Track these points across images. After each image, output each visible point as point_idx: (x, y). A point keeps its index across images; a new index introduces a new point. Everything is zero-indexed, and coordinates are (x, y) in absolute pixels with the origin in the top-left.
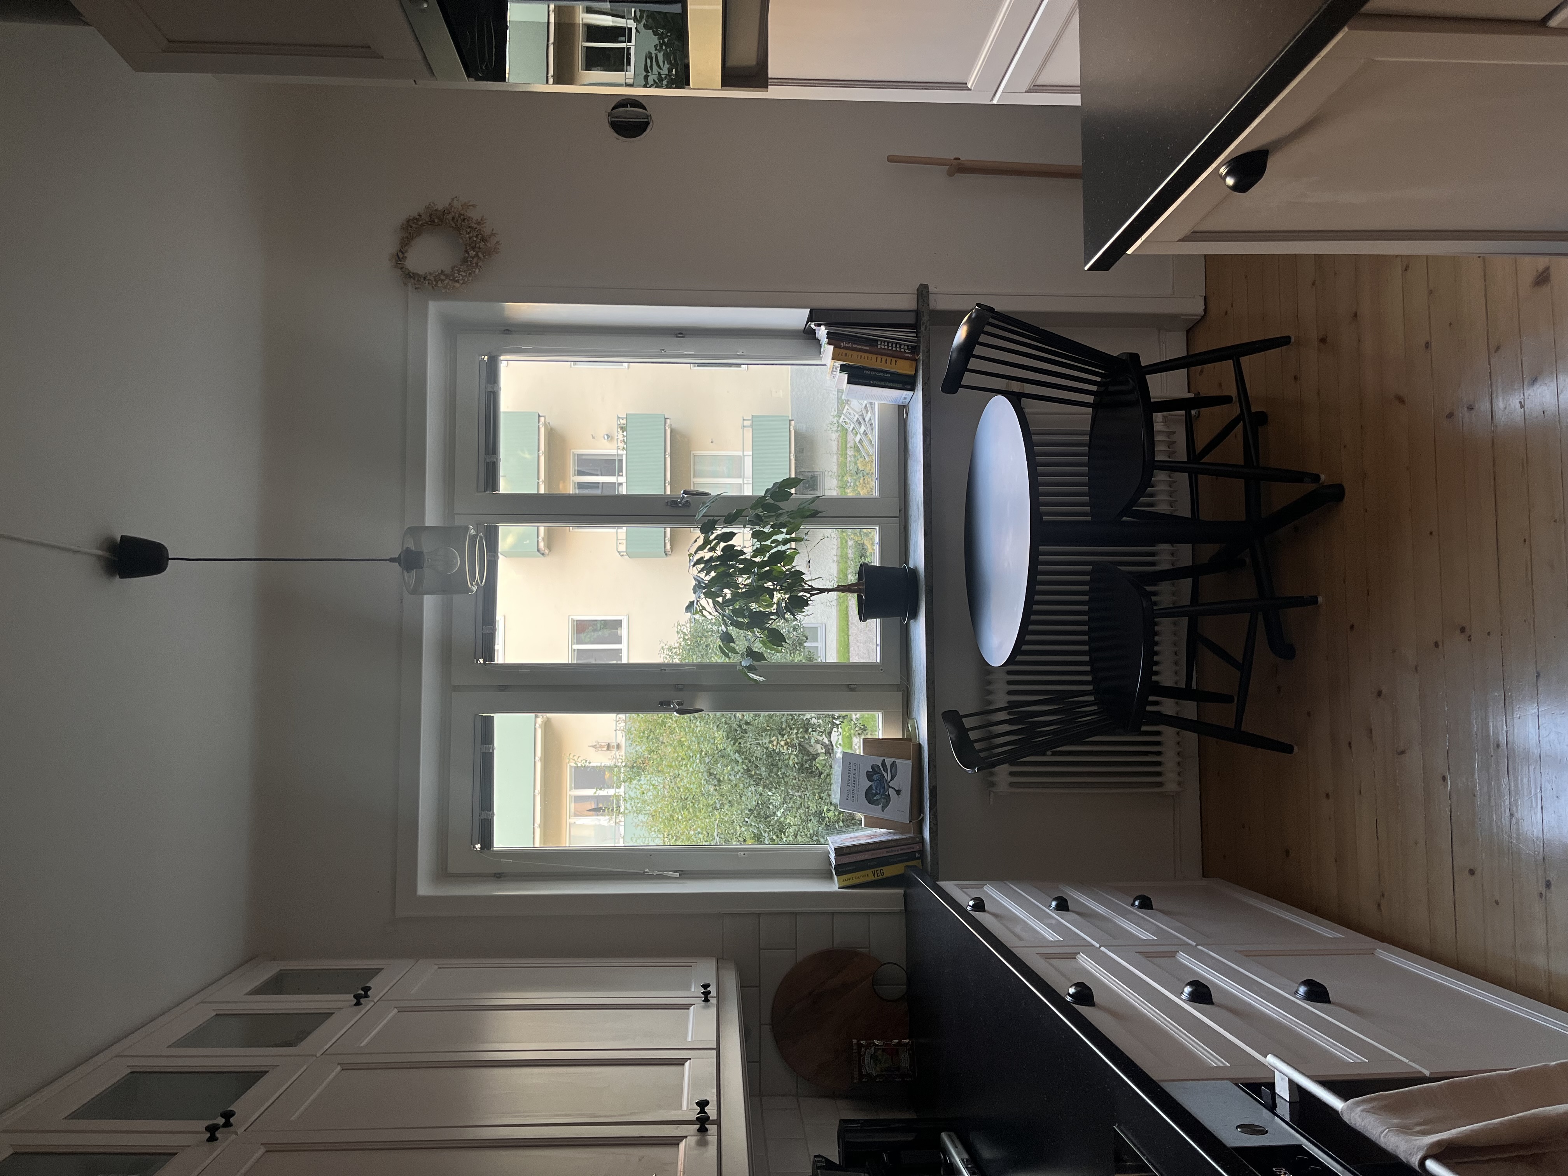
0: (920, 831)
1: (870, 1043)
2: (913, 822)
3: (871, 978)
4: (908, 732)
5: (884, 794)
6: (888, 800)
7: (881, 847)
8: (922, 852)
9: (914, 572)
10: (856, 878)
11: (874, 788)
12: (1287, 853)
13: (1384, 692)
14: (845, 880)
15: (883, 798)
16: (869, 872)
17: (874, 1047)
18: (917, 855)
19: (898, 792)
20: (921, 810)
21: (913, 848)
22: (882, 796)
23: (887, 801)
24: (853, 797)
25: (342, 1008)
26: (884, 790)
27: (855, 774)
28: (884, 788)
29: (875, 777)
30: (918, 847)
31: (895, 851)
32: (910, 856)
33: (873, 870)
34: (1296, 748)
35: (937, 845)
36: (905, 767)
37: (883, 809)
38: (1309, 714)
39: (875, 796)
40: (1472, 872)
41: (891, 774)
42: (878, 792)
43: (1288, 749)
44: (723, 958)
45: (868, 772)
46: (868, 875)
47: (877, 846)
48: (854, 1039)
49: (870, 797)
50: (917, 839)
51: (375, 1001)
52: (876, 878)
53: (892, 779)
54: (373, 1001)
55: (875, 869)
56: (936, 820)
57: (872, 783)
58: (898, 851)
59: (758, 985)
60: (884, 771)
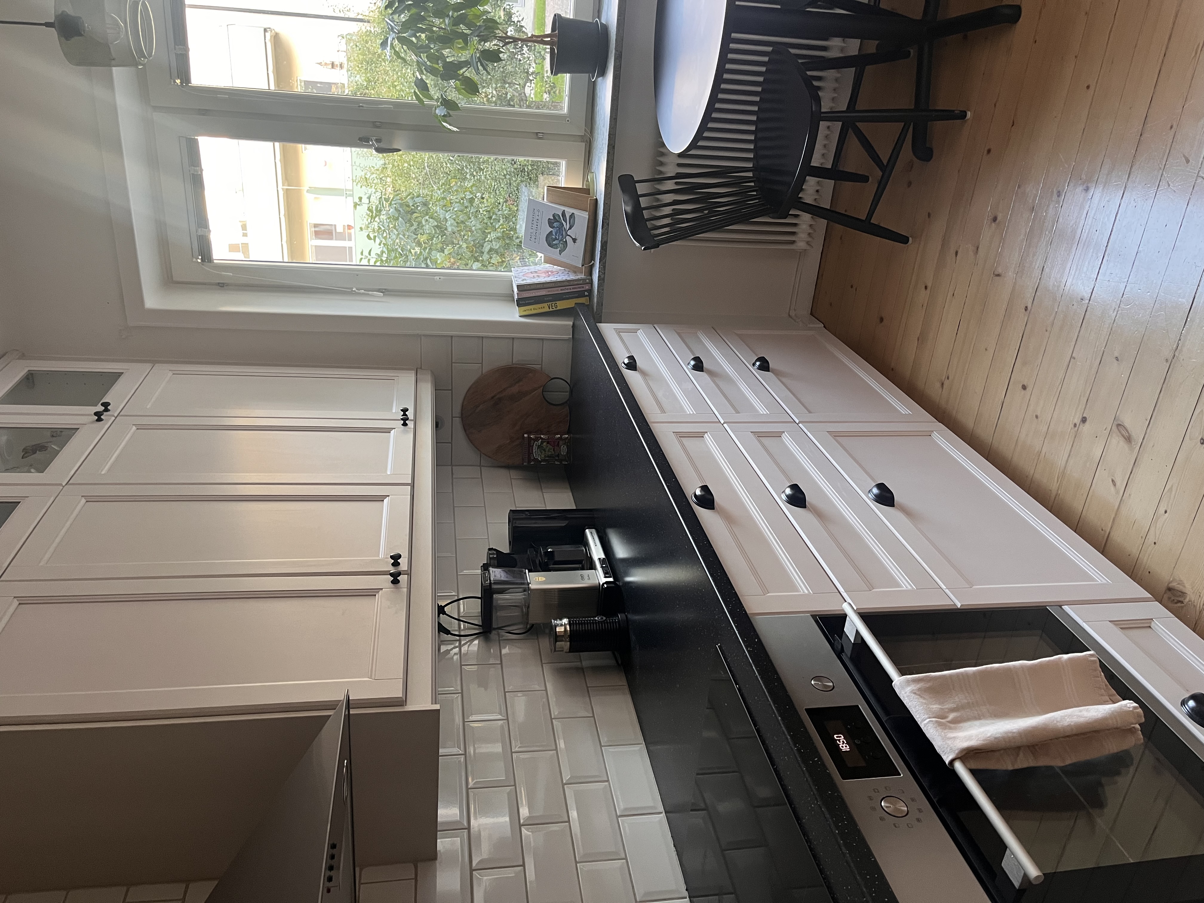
0: (591, 274)
1: (538, 437)
2: (585, 266)
3: (542, 388)
4: (588, 183)
5: (562, 240)
6: (565, 245)
7: (557, 286)
8: (591, 291)
9: (605, 29)
10: (534, 309)
11: (554, 234)
12: (882, 320)
13: (999, 219)
14: (525, 311)
15: (561, 244)
16: (545, 305)
17: (540, 440)
18: (586, 293)
19: (574, 240)
20: (593, 258)
21: (583, 287)
22: (560, 241)
23: (564, 247)
24: (535, 239)
25: (86, 424)
26: (563, 237)
27: (538, 220)
28: (562, 235)
29: (555, 224)
30: (587, 287)
31: (568, 289)
32: (580, 294)
33: (549, 304)
34: (910, 239)
35: (603, 290)
36: (582, 217)
37: (561, 252)
38: (929, 215)
39: (554, 241)
40: (1024, 387)
41: (570, 224)
42: (558, 238)
43: (904, 240)
44: (421, 368)
45: (549, 219)
46: (545, 308)
47: (553, 285)
48: (526, 434)
49: (550, 240)
50: (587, 281)
51: (116, 415)
52: (551, 309)
53: (570, 228)
54: (113, 416)
55: (551, 303)
56: (605, 270)
57: (552, 229)
58: (570, 289)
59: (450, 388)
60: (563, 220)
